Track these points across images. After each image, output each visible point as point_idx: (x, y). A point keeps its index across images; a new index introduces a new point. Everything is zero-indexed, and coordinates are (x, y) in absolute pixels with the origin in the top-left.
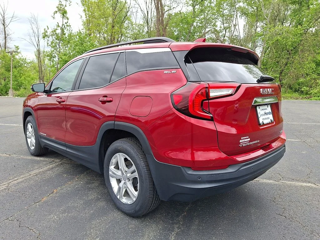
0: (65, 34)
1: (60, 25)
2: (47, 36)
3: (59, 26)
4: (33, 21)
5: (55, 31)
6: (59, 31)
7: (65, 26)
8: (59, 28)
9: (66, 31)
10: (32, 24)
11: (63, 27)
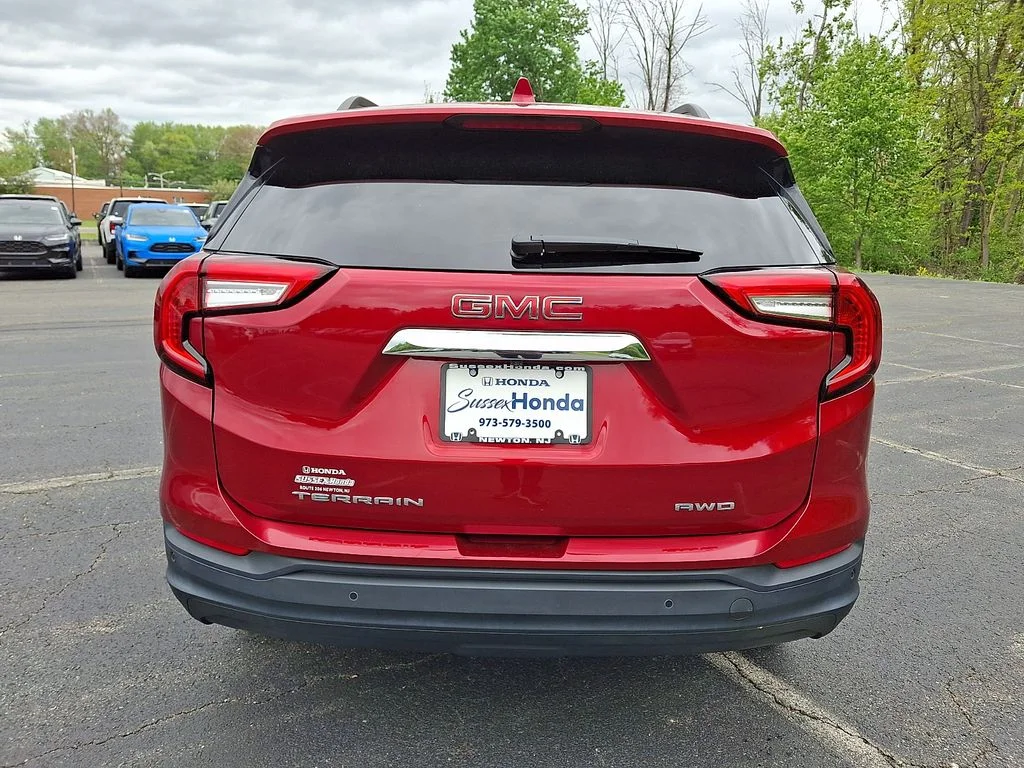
0: (826, 58)
1: (817, 28)
2: (772, 68)
3: (811, 33)
4: (752, 28)
5: (796, 51)
6: (809, 50)
7: (830, 32)
8: (812, 40)
9: (833, 45)
10: (749, 37)
11: (825, 33)
